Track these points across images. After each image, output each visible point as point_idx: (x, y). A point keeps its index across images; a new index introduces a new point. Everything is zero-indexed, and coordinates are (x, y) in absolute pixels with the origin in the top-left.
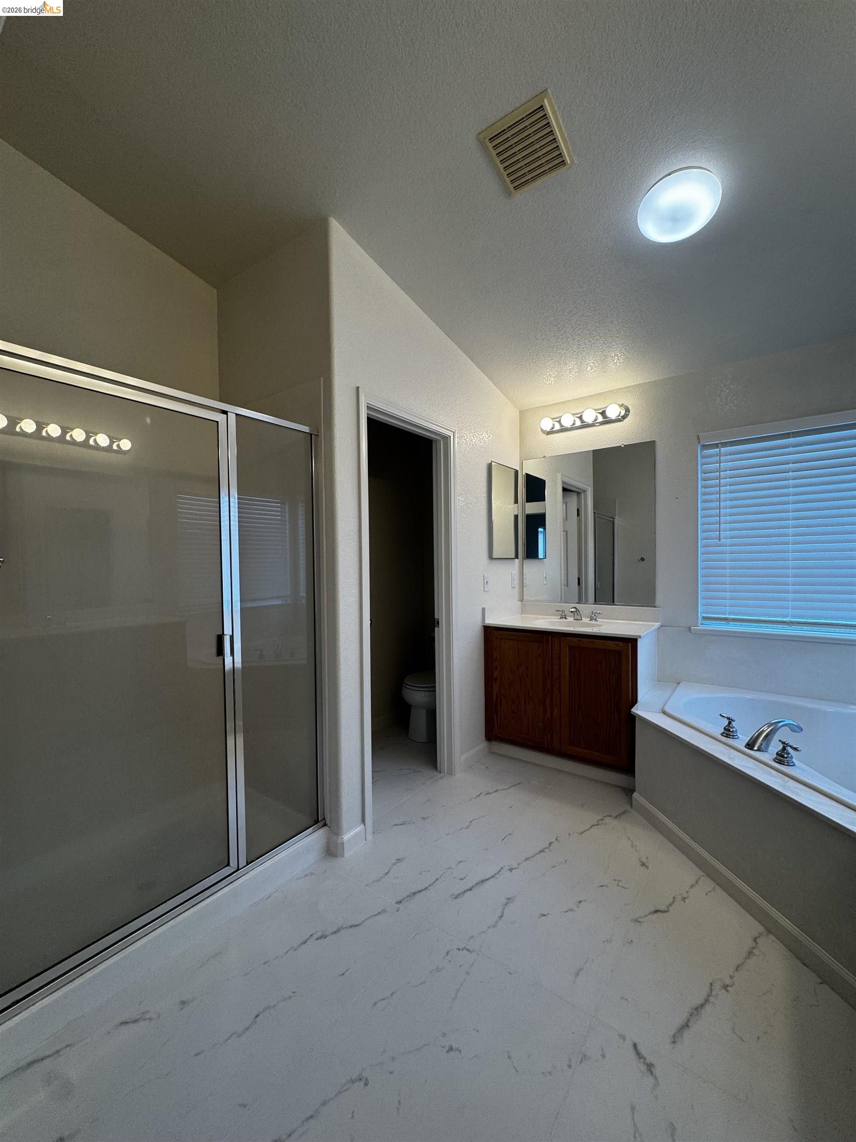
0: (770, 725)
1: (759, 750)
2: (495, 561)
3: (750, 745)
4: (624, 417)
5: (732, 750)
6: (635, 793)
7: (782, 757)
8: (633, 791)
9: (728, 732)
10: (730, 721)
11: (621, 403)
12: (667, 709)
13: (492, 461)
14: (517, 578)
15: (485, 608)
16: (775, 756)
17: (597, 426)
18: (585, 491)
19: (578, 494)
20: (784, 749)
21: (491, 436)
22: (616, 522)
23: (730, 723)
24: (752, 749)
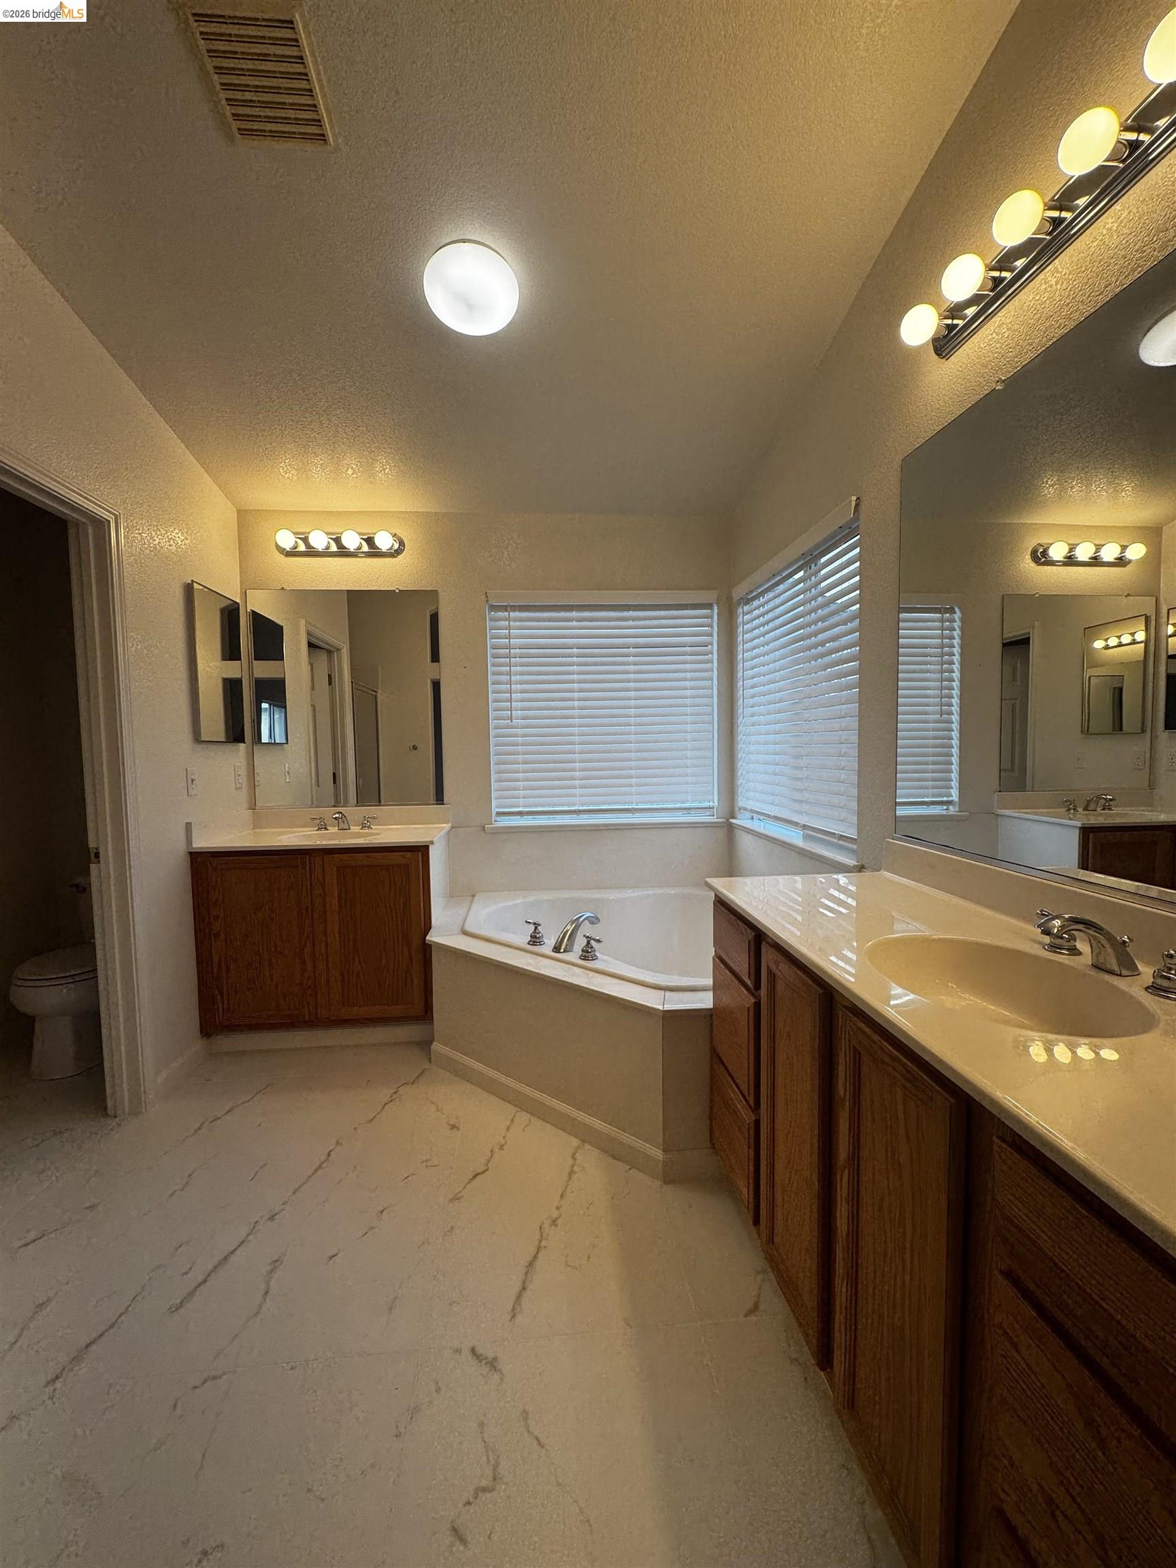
0: (573, 922)
1: (565, 951)
2: (204, 746)
3: (557, 949)
4: (398, 552)
5: (539, 958)
6: (435, 1043)
7: (588, 954)
8: (431, 1042)
9: (535, 940)
10: (536, 925)
11: (394, 532)
12: (468, 928)
13: (192, 581)
14: (243, 772)
15: (190, 823)
16: (581, 953)
17: (362, 557)
18: (339, 650)
19: (329, 652)
20: (588, 943)
21: (189, 538)
22: (379, 695)
23: (536, 928)
24: (559, 952)
